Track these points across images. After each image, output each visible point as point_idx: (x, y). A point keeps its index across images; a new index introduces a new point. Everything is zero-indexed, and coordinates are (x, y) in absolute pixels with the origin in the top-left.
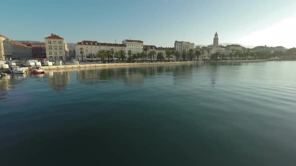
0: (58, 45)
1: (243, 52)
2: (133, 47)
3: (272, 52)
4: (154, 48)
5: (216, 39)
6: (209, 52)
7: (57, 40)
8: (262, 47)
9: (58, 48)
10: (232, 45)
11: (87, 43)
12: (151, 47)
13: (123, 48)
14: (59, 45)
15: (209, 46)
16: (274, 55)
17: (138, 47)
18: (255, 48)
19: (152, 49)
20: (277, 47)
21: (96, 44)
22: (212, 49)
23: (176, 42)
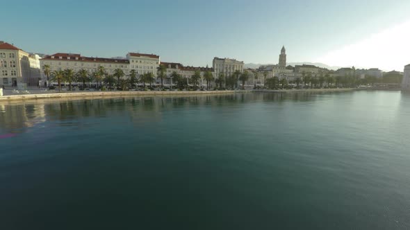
0: (8, 60)
1: (318, 75)
2: (142, 65)
3: (363, 77)
4: (177, 66)
5: (283, 57)
6: (265, 75)
7: (8, 52)
8: (349, 69)
9: (9, 65)
10: (304, 66)
11: (69, 58)
12: (173, 65)
13: (124, 65)
14: (12, 59)
15: (269, 66)
16: (365, 82)
17: (150, 65)
18: (339, 70)
19: (175, 68)
20: (371, 69)
21: (77, 58)
22: (271, 70)
23: (216, 59)
